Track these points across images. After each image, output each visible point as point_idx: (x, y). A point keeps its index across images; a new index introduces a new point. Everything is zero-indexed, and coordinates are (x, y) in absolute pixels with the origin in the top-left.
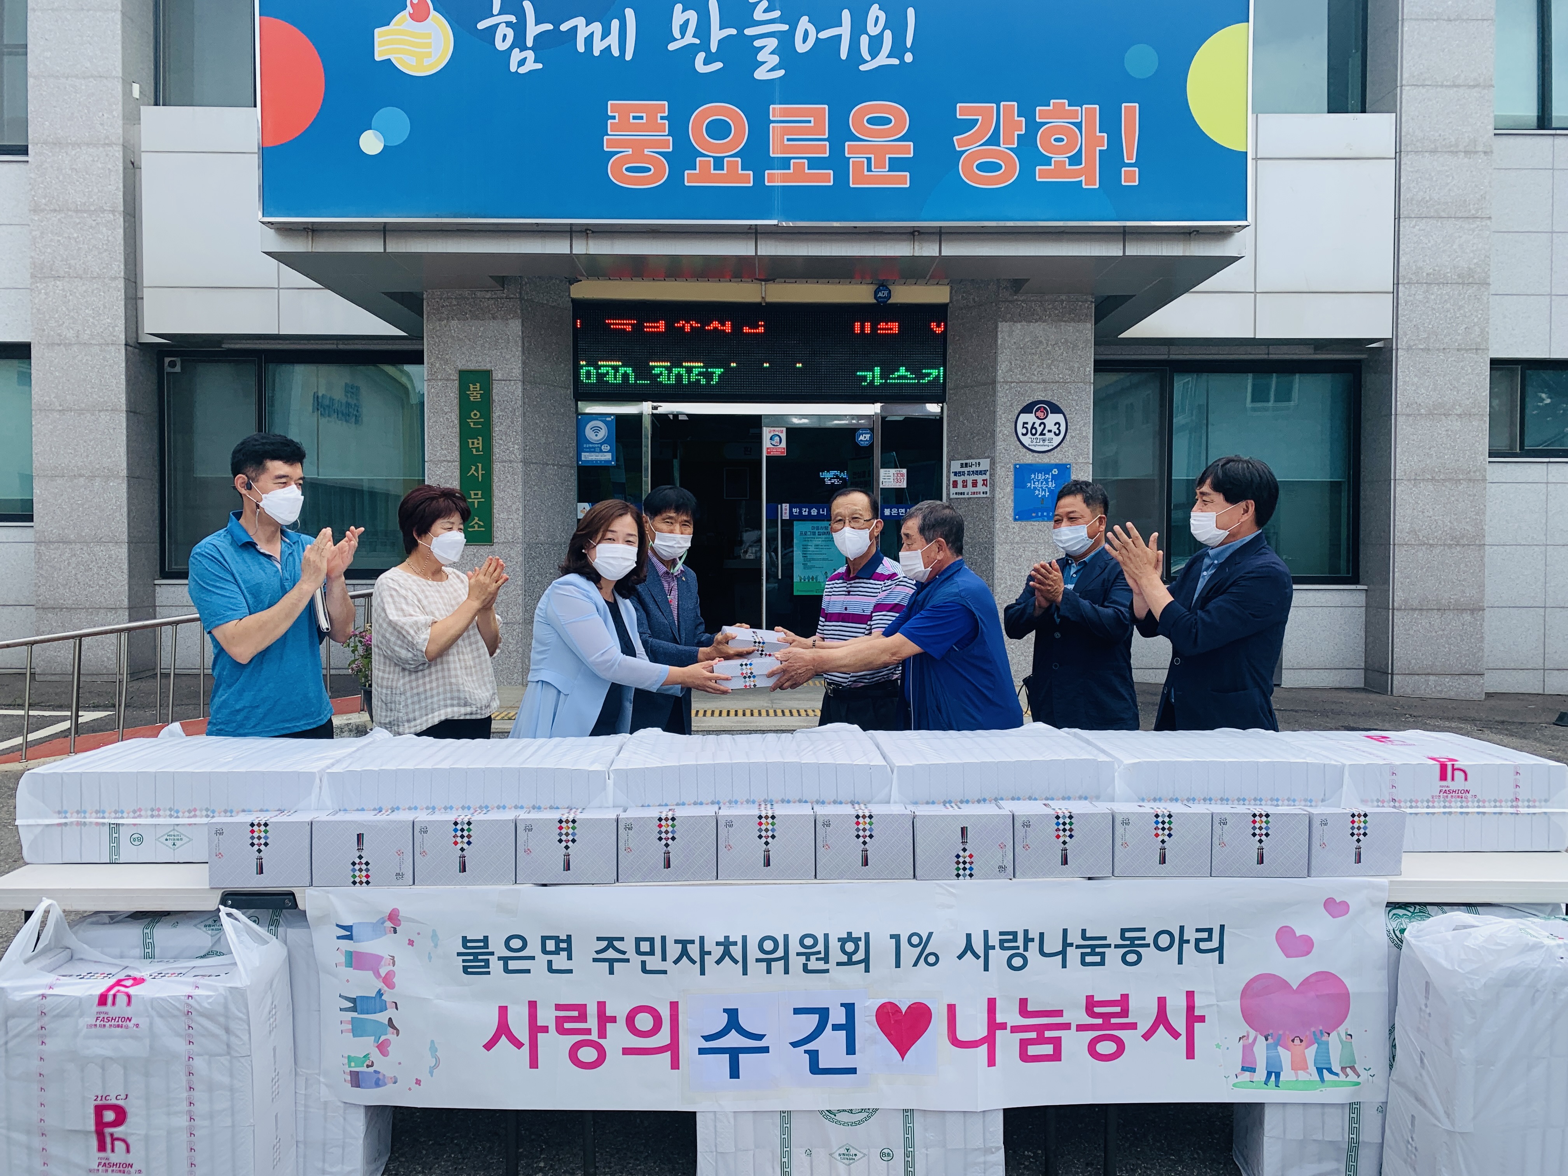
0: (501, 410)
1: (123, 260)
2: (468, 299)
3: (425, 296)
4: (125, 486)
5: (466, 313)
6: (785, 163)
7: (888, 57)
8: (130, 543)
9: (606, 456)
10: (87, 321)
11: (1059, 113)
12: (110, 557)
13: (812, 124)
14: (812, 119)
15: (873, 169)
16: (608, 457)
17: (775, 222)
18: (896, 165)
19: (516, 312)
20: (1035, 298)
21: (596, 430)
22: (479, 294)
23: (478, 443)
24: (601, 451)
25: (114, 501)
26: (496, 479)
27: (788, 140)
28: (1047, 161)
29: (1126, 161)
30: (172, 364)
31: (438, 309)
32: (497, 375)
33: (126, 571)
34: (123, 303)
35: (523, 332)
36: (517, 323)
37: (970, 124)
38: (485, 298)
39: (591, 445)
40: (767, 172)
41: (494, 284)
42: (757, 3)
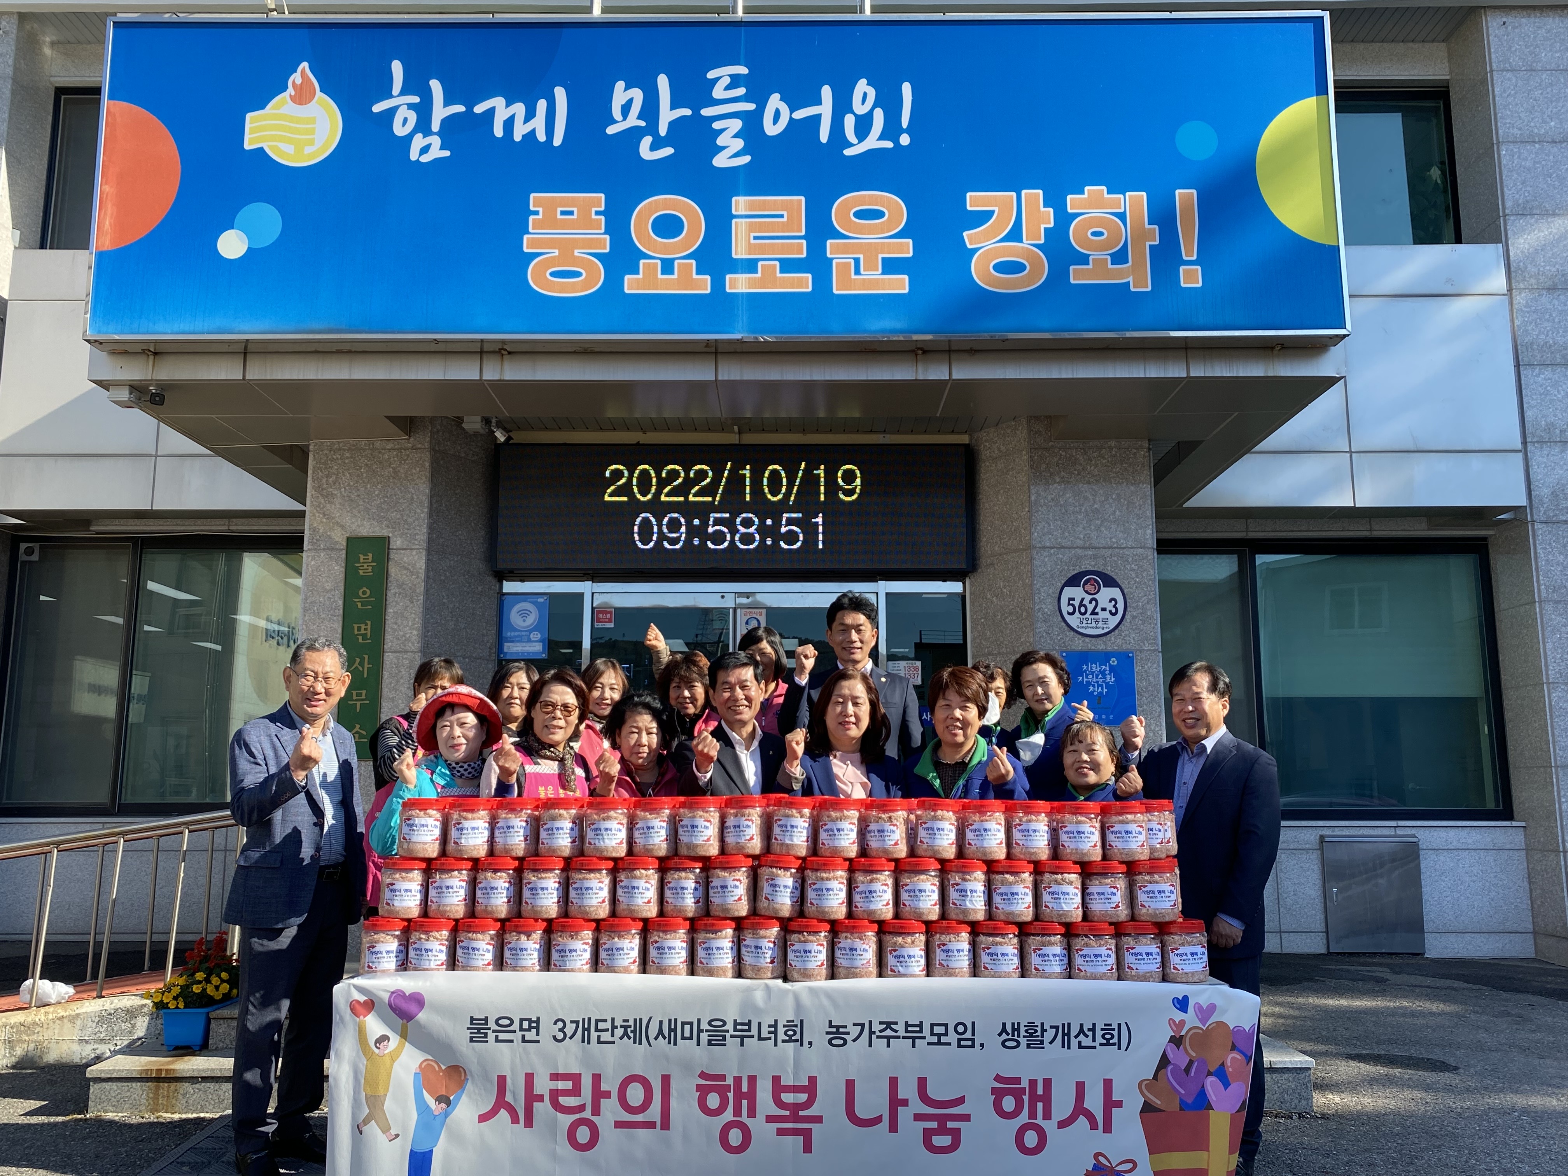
0: (399, 587)
2: (364, 450)
3: (311, 447)
5: (361, 467)
6: (750, 266)
7: (880, 139)
9: (534, 647)
11: (1097, 202)
13: (785, 219)
14: (785, 213)
15: (862, 272)
16: (537, 647)
17: (738, 336)
18: (891, 266)
19: (423, 466)
21: (524, 614)
22: (378, 444)
23: (366, 628)
24: (529, 641)
26: (386, 674)
27: (755, 238)
28: (1084, 259)
29: (1185, 258)
30: (29, 551)
31: (325, 464)
32: (397, 542)
35: (431, 490)
36: (424, 478)
37: (984, 217)
38: (385, 449)
39: (516, 634)
40: (728, 277)
41: (393, 428)
42: (717, 79)
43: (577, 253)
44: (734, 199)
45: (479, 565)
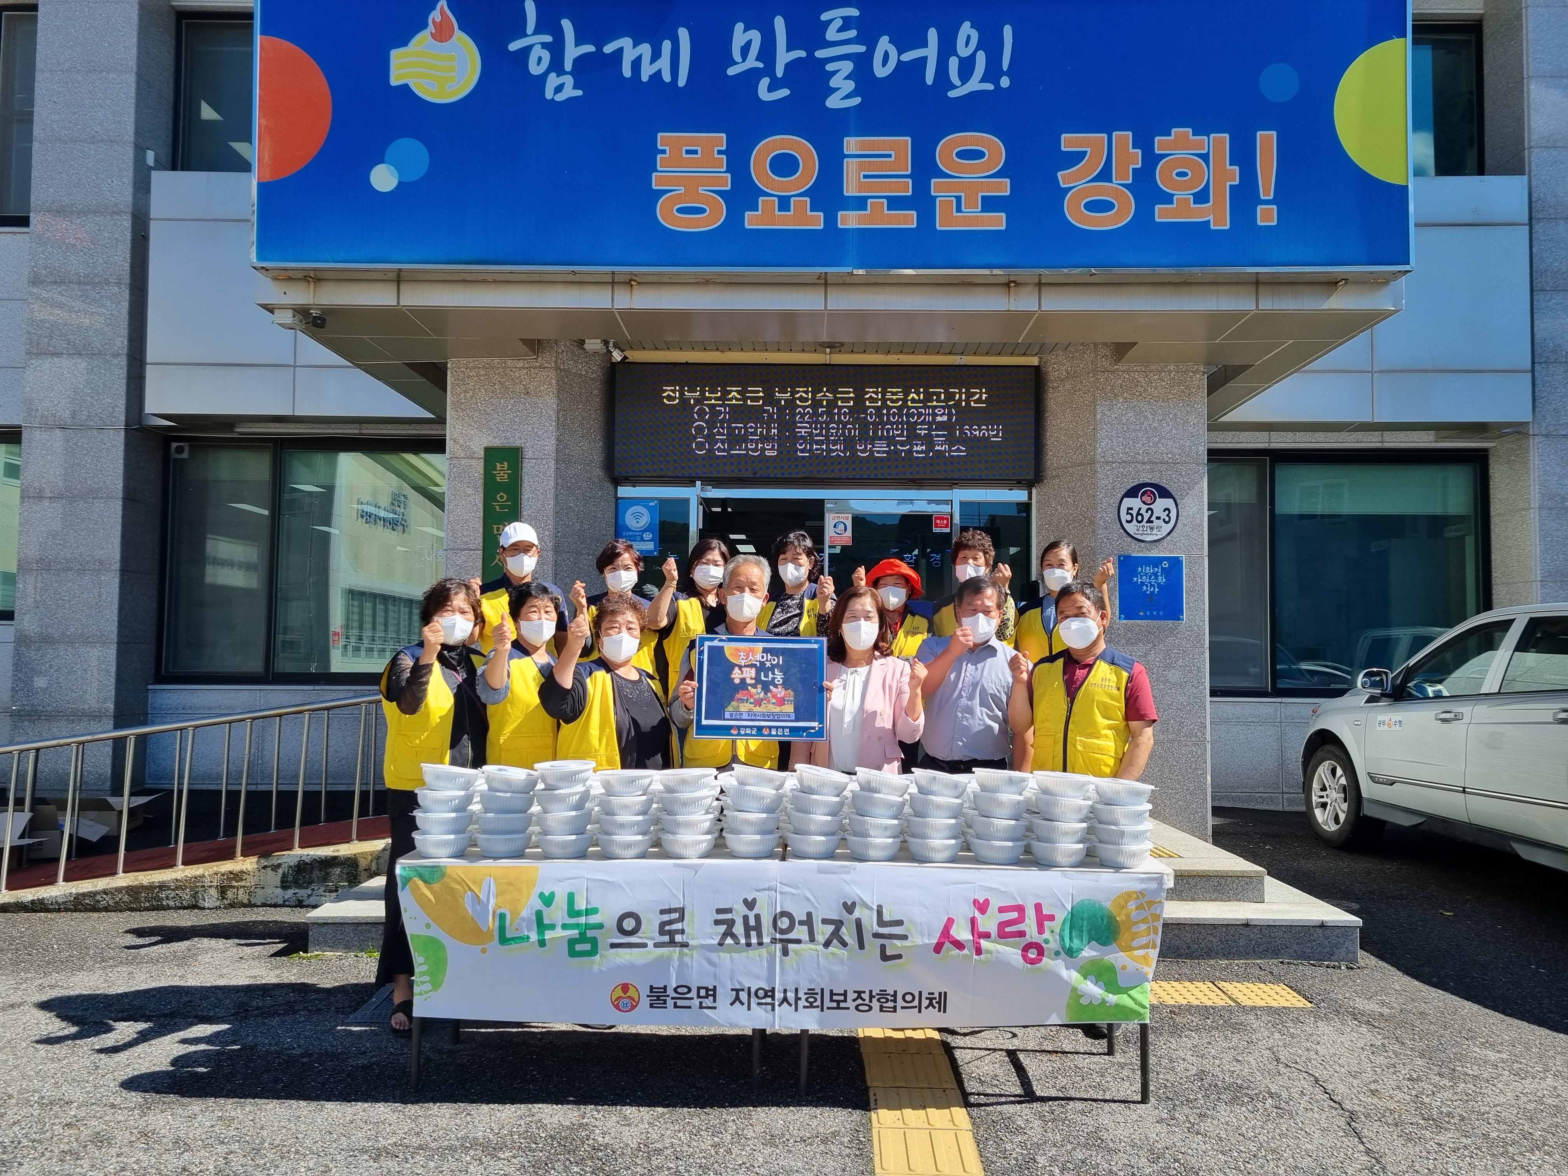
0: (532, 493)
1: (126, 335)
2: (498, 368)
3: (449, 365)
4: (117, 580)
5: (495, 384)
6: (860, 203)
7: (981, 81)
8: (119, 643)
9: (647, 546)
10: (85, 401)
11: (1182, 144)
12: (97, 659)
13: (893, 159)
14: (893, 153)
15: (963, 209)
16: (650, 546)
17: (849, 270)
18: (990, 204)
19: (550, 383)
20: (1139, 368)
21: (637, 516)
22: (509, 363)
24: (643, 540)
25: (104, 596)
28: (1168, 199)
29: (1262, 197)
30: (180, 450)
31: (463, 380)
32: (528, 454)
33: (113, 674)
34: (125, 381)
35: (558, 405)
36: (551, 394)
37: (1078, 157)
38: (516, 367)
39: (631, 533)
40: (840, 213)
41: (524, 349)
42: (830, 22)
43: (701, 190)
44: (846, 139)
45: (598, 472)
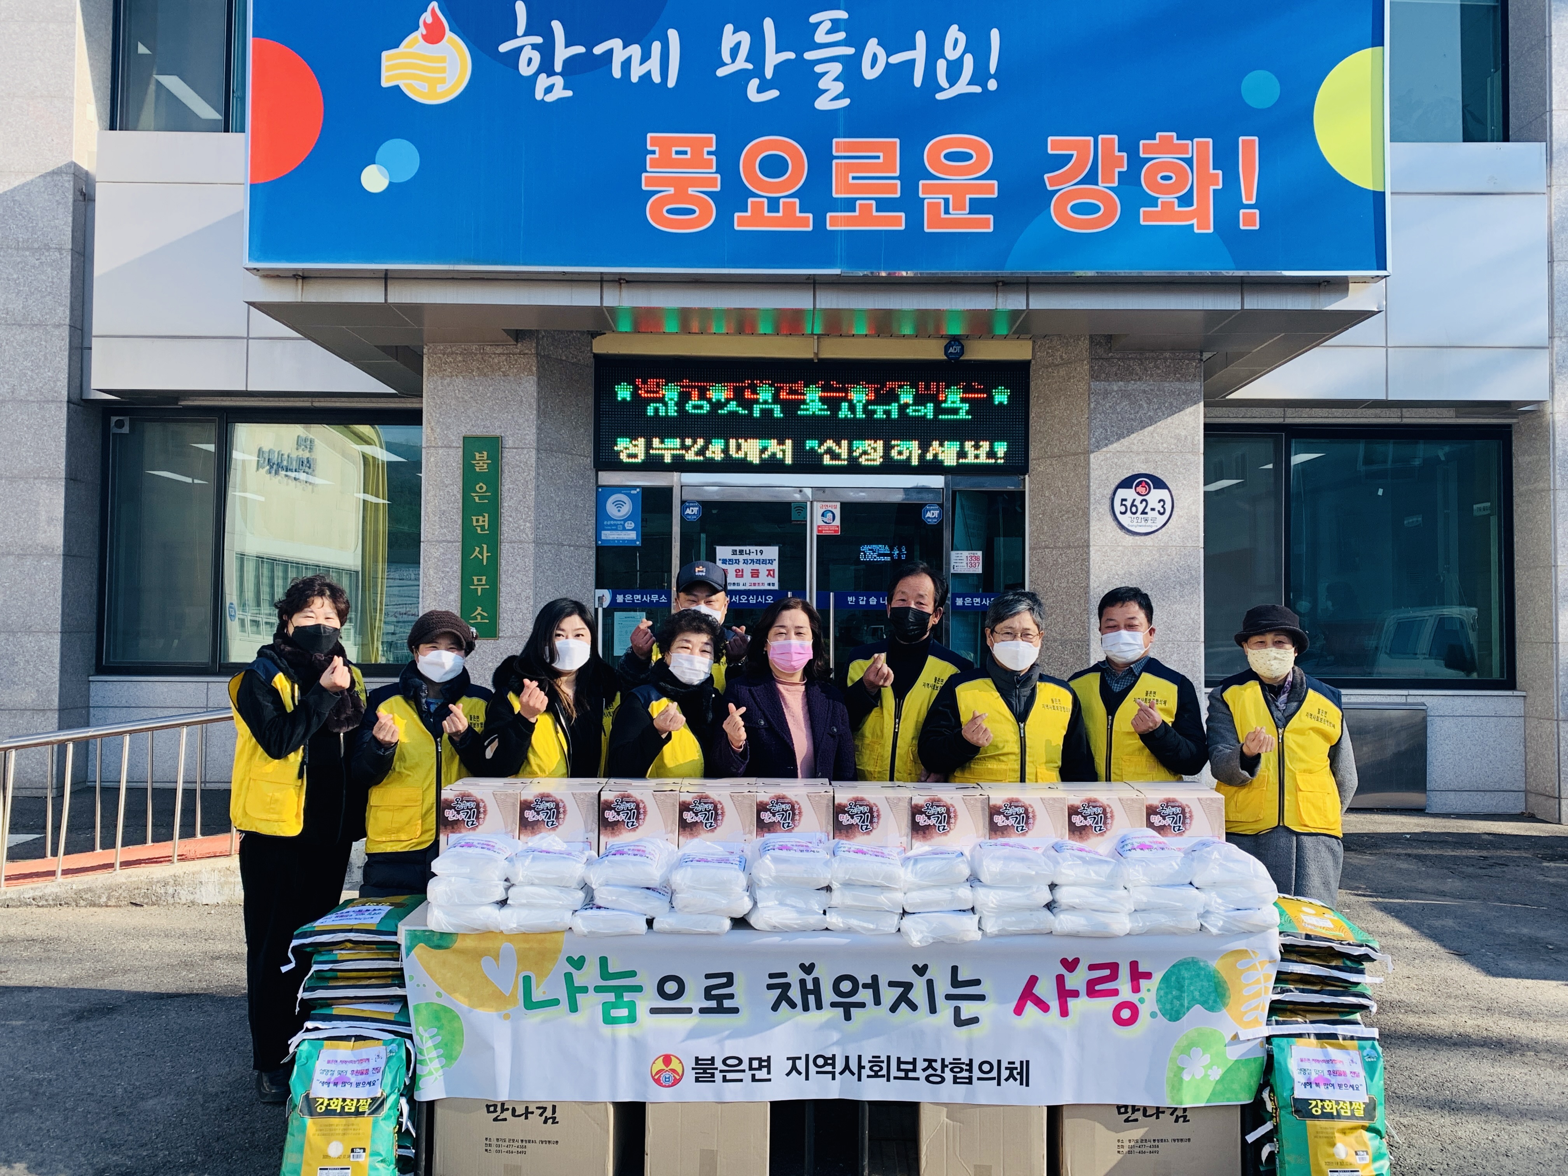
0: (513, 482)
1: (68, 304)
2: (476, 354)
3: (425, 351)
4: (60, 566)
5: (473, 371)
6: (849, 205)
7: (969, 84)
8: (63, 632)
9: (629, 535)
10: (25, 375)
11: (1165, 147)
12: (40, 649)
13: (881, 160)
14: (881, 155)
15: (951, 211)
16: (633, 535)
17: (837, 271)
18: (977, 206)
19: (531, 370)
20: (1133, 356)
21: (619, 504)
22: (488, 349)
23: (484, 520)
24: (624, 529)
25: (47, 583)
26: (503, 562)
27: (854, 178)
28: (1153, 202)
29: (1245, 202)
30: (120, 424)
31: (440, 367)
32: (509, 442)
33: (57, 666)
34: (67, 353)
35: (538, 393)
36: (532, 382)
37: (1063, 160)
38: (495, 354)
39: (612, 522)
40: (829, 215)
41: (505, 337)
42: (819, 24)
43: (691, 191)
44: (834, 140)
45: (579, 460)
